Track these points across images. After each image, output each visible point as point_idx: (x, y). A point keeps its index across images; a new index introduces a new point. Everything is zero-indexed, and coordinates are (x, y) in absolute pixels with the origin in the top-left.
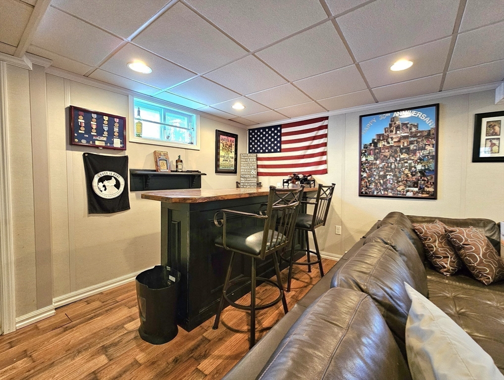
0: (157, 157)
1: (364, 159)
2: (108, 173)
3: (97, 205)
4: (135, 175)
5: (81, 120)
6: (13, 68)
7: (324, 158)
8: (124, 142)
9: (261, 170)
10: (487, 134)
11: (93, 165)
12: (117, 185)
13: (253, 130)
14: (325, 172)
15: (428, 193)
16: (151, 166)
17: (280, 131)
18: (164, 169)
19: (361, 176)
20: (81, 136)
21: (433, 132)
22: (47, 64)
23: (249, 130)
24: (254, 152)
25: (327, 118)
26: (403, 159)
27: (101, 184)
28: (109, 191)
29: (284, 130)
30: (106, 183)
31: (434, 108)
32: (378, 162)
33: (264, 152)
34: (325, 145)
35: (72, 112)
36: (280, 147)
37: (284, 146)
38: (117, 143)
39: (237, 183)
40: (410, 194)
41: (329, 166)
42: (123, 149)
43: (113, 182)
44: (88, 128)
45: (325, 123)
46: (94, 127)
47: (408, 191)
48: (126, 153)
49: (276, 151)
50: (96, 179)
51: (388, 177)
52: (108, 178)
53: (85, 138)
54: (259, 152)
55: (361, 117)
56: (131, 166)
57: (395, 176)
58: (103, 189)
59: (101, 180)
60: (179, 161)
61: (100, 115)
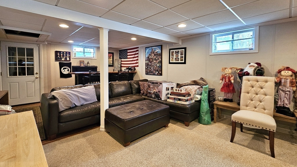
0: (81, 62)
1: (146, 62)
2: (66, 67)
3: (62, 76)
4: (74, 67)
5: (58, 54)
6: (43, 45)
7: (138, 61)
8: (70, 59)
9: (122, 65)
10: (172, 55)
11: (61, 65)
12: (68, 70)
13: (120, 50)
14: (138, 66)
15: (160, 73)
16: (78, 65)
17: (127, 51)
18: (82, 65)
19: (146, 68)
20: (58, 58)
21: (161, 54)
22: (50, 42)
23: (119, 50)
24: (120, 59)
25: (138, 48)
26: (155, 62)
27: (64, 70)
28: (65, 72)
29: (128, 51)
30: (65, 70)
31: (160, 46)
32: (149, 63)
33: (123, 59)
34: (138, 57)
35: (56, 52)
36: (127, 57)
37: (128, 57)
38: (68, 59)
39: (114, 70)
40: (156, 74)
41: (139, 64)
42: (70, 60)
43: (67, 69)
44: (60, 56)
45: (138, 49)
46: (62, 55)
47: (156, 73)
48: (71, 61)
49: (126, 59)
50: (62, 69)
51: (152, 68)
52: (66, 68)
53: (59, 58)
54: (122, 59)
55: (146, 48)
56: (72, 65)
57: (153, 68)
58: (64, 71)
59: (64, 69)
60: (88, 63)
61: (63, 52)
